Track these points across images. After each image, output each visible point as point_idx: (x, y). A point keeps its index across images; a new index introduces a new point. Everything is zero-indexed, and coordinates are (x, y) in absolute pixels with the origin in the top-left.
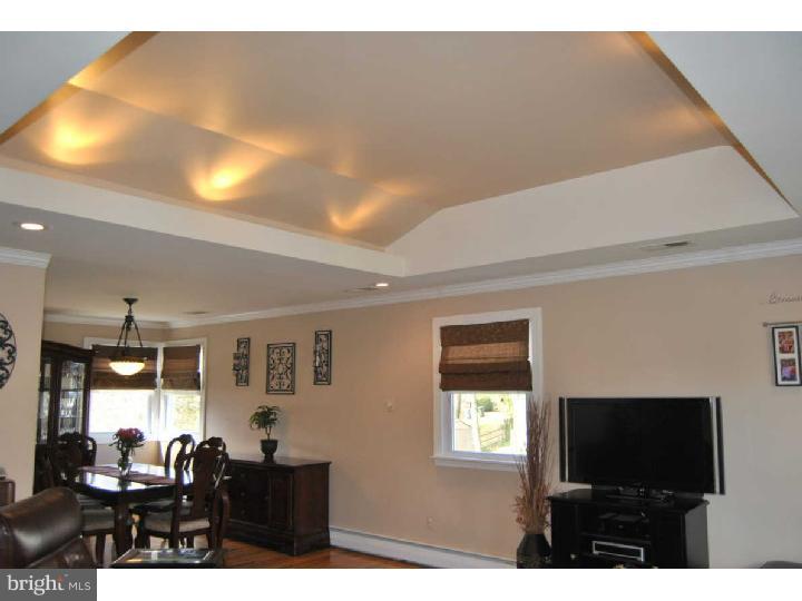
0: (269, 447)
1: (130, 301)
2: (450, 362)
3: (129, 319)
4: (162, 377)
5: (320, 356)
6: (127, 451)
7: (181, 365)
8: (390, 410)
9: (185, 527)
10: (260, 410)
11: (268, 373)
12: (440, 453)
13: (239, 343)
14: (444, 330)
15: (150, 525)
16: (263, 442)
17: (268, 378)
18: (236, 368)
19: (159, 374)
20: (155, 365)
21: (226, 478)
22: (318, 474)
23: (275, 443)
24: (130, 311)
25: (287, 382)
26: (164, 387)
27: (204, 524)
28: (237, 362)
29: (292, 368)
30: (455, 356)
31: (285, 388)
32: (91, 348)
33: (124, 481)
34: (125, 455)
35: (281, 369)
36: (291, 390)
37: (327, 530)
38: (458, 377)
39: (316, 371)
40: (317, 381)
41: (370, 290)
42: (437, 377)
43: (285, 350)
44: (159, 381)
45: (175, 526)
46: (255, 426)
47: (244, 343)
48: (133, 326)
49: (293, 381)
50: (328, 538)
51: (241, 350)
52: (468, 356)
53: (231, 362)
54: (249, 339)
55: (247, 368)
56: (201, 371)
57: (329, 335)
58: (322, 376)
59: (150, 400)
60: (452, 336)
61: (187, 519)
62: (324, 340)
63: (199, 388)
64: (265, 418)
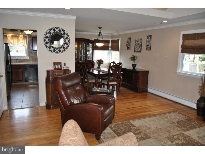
0: (134, 66)
1: (100, 28)
2: (185, 45)
3: (100, 33)
4: (111, 47)
5: (148, 43)
6: (100, 65)
7: (115, 44)
8: (166, 58)
9: (110, 83)
10: (132, 56)
11: (135, 47)
12: (179, 71)
13: (128, 38)
14: (184, 35)
15: (103, 82)
16: (133, 64)
17: (135, 48)
18: (127, 45)
19: (110, 46)
20: (109, 45)
21: (121, 73)
22: (146, 73)
23: (136, 65)
24: (100, 31)
25: (140, 49)
26: (111, 50)
27: (115, 83)
28: (127, 44)
29: (141, 46)
30: (186, 43)
31: (139, 51)
32: (94, 40)
33: (99, 72)
34: (99, 66)
35: (138, 46)
36: (141, 51)
37: (147, 88)
38: (186, 49)
39: (147, 47)
40: (147, 49)
41: (162, 23)
42: (180, 49)
43: (139, 41)
44: (110, 48)
45: (108, 83)
46: (131, 60)
47: (129, 39)
48: (101, 34)
49: (141, 49)
50: (147, 90)
51: (129, 41)
52: (190, 43)
53: (126, 44)
54: (131, 38)
55: (130, 45)
56: (119, 46)
57: (151, 36)
58: (148, 48)
59: (108, 53)
60: (186, 37)
61: (111, 81)
62: (149, 38)
63: (119, 50)
64: (133, 58)
